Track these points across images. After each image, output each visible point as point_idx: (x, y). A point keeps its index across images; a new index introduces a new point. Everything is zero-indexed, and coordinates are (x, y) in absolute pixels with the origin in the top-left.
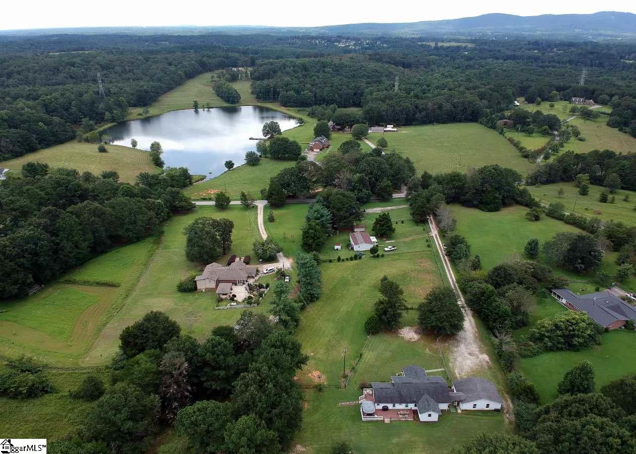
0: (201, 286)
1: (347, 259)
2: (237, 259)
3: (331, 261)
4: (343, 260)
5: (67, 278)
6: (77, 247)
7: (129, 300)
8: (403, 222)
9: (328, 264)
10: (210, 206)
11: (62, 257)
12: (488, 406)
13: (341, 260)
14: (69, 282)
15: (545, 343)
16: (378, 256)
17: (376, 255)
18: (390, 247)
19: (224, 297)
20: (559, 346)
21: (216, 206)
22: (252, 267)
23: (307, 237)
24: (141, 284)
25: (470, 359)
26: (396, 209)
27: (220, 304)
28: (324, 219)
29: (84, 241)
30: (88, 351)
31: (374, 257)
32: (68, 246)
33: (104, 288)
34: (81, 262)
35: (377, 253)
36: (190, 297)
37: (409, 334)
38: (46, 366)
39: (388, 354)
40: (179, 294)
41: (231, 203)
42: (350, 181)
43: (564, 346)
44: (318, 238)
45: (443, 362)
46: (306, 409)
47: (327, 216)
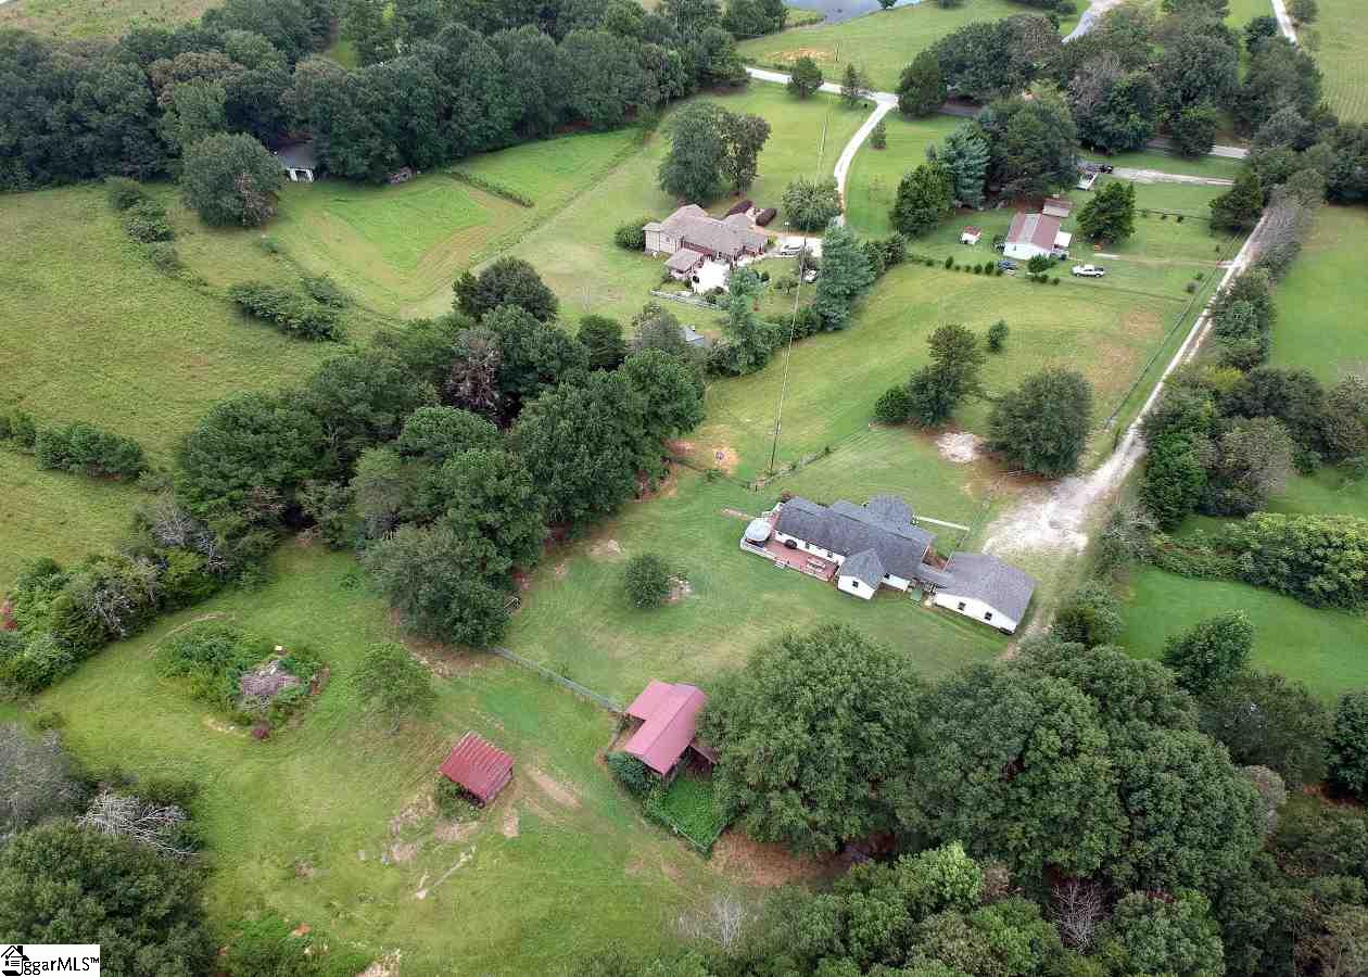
0: (652, 243)
1: (968, 269)
2: (751, 211)
3: (930, 264)
4: (958, 268)
5: (457, 169)
6: (485, 113)
7: (533, 235)
8: (1180, 219)
9: (921, 268)
10: (778, 85)
11: (455, 126)
12: (988, 616)
13: (953, 266)
14: (457, 176)
15: (1239, 562)
16: (1044, 280)
17: (1040, 274)
18: (1091, 267)
19: (677, 276)
20: (1273, 579)
21: (790, 87)
22: (765, 233)
23: (905, 197)
24: (568, 212)
25: (1043, 532)
26: (1199, 186)
27: (665, 286)
28: (961, 163)
29: (500, 106)
30: (423, 298)
31: (1033, 279)
32: (468, 107)
33: (506, 205)
34: (494, 146)
35: (1045, 272)
36: (628, 259)
37: (960, 447)
38: (351, 301)
39: (884, 465)
40: (615, 250)
41: (822, 88)
42: (1107, 86)
43: (1283, 585)
44: (927, 205)
45: (981, 516)
46: (667, 498)
47: (974, 158)
